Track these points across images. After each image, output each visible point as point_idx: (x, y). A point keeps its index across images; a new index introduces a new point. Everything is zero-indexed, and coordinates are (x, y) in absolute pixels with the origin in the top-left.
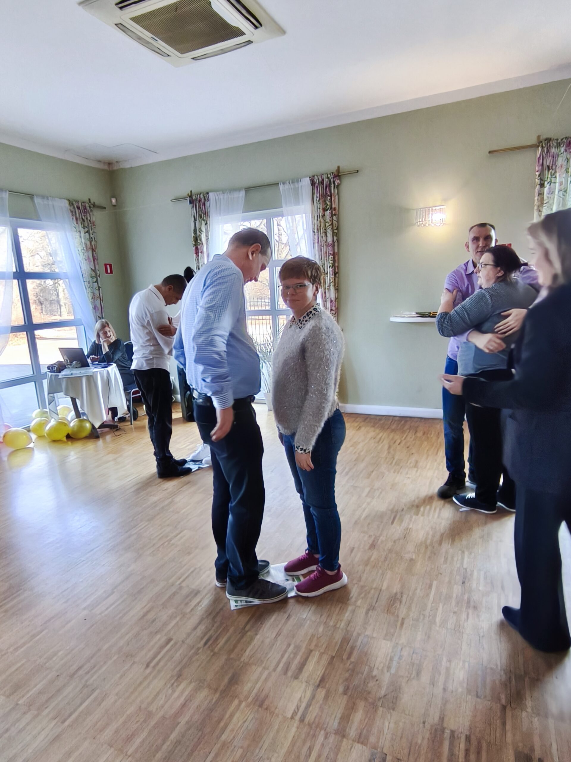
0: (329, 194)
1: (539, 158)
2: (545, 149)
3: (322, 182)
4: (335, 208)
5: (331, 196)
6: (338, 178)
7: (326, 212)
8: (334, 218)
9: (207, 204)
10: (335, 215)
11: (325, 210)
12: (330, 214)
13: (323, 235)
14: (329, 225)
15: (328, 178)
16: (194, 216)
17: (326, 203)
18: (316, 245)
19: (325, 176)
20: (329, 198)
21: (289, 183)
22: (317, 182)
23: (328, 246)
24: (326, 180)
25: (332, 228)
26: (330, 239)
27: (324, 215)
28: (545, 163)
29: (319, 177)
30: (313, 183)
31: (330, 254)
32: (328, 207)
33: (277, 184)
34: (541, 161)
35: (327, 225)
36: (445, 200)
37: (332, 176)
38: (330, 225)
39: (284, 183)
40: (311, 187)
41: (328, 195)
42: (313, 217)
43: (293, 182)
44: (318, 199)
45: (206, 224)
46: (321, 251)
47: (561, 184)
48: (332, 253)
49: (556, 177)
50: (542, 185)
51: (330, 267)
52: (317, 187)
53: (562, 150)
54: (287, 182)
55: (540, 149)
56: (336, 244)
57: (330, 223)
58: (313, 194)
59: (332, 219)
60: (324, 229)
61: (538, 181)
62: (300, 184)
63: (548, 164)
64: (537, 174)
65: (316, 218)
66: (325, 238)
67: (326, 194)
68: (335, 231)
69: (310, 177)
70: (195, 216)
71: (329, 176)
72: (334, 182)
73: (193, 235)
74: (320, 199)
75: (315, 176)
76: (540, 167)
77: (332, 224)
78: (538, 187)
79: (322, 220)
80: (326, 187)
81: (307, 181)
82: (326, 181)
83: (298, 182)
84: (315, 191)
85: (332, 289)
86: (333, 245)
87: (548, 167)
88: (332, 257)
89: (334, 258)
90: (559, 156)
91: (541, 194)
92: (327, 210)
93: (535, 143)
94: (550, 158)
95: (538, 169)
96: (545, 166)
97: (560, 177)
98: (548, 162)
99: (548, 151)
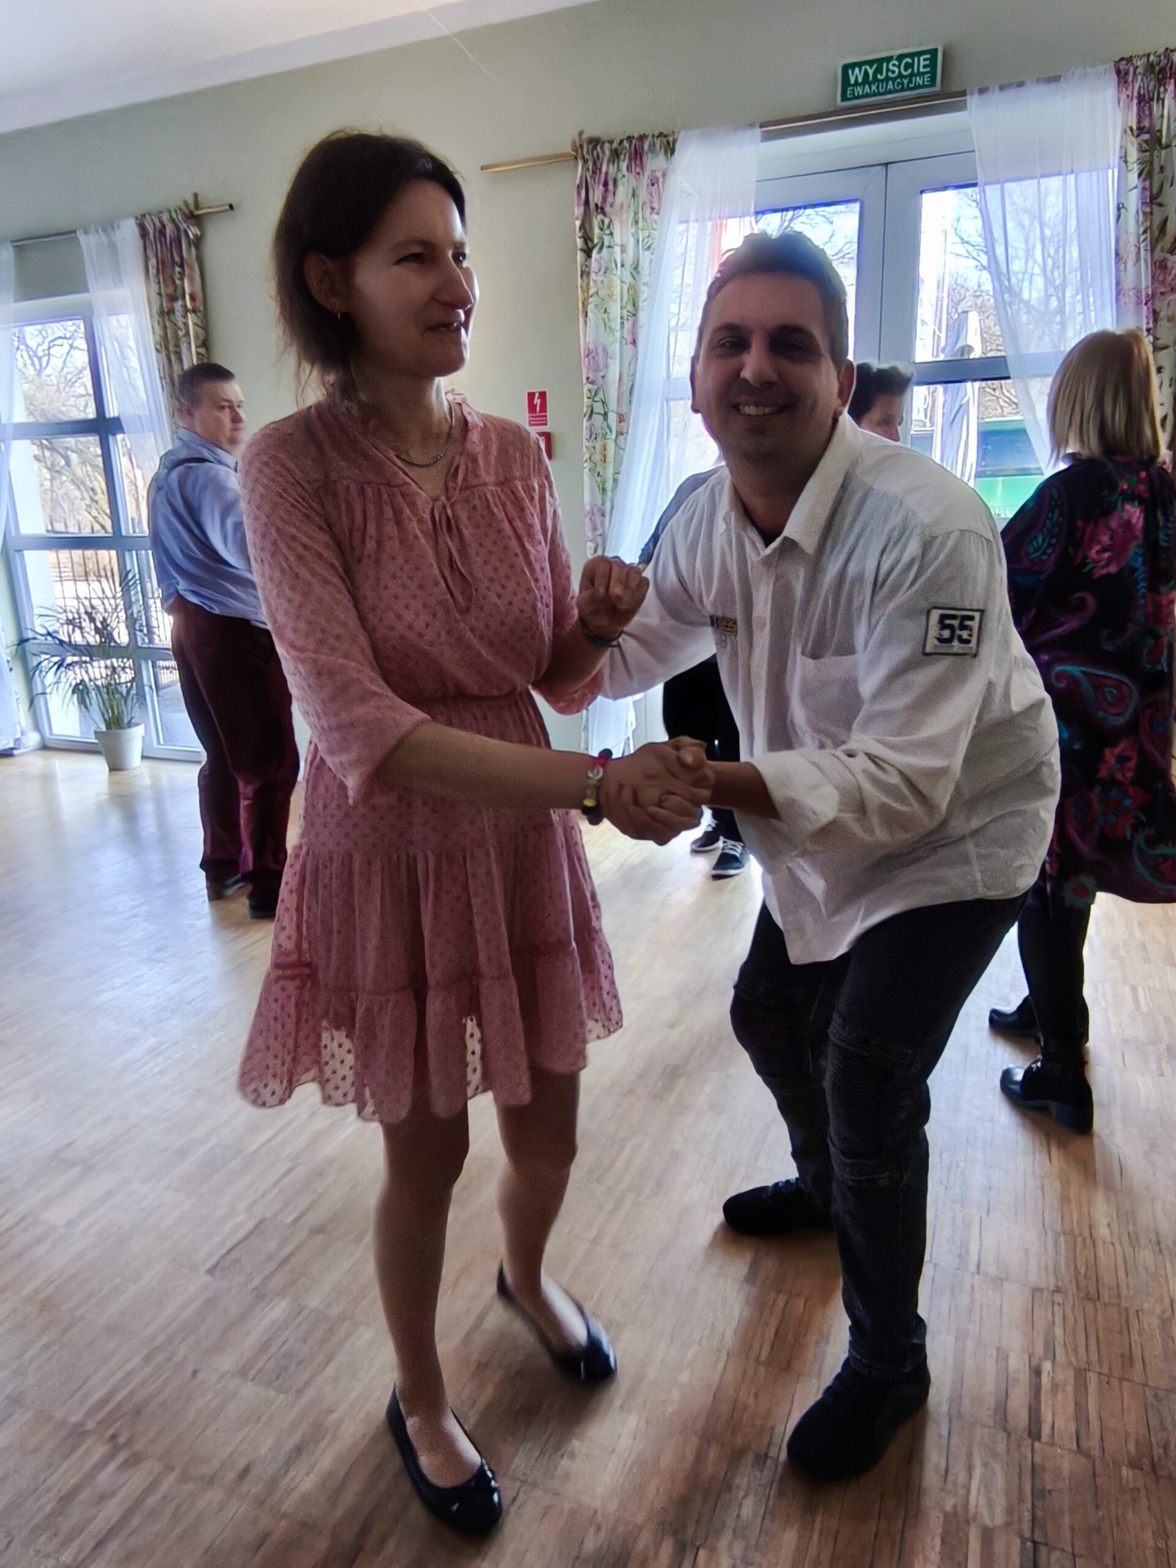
1: (579, 187)
2: (590, 164)
6: (193, 221)
12: (183, 310)
15: (173, 221)
21: (97, 231)
22: (152, 231)
24: (170, 225)
28: (590, 196)
29: (154, 218)
30: (144, 233)
32: (178, 291)
33: (73, 232)
34: (583, 192)
37: (180, 217)
39: (86, 232)
40: (141, 243)
41: (176, 262)
43: (105, 229)
44: (155, 272)
47: (624, 250)
49: (612, 233)
50: (588, 251)
52: (152, 244)
53: (624, 165)
54: (92, 228)
55: (580, 163)
58: (146, 258)
61: (579, 242)
62: (118, 234)
63: (596, 201)
64: (578, 223)
66: (170, 370)
67: (172, 258)
69: (137, 218)
71: (174, 215)
72: (186, 232)
74: (160, 273)
75: (147, 216)
76: (582, 209)
78: (580, 256)
79: (169, 324)
80: (171, 244)
81: (131, 228)
82: (169, 229)
83: (113, 228)
84: (149, 252)
87: (596, 205)
90: (620, 183)
91: (586, 274)
92: (177, 299)
93: (569, 149)
94: (601, 188)
95: (579, 211)
96: (592, 206)
97: (622, 233)
98: (596, 196)
99: (596, 170)
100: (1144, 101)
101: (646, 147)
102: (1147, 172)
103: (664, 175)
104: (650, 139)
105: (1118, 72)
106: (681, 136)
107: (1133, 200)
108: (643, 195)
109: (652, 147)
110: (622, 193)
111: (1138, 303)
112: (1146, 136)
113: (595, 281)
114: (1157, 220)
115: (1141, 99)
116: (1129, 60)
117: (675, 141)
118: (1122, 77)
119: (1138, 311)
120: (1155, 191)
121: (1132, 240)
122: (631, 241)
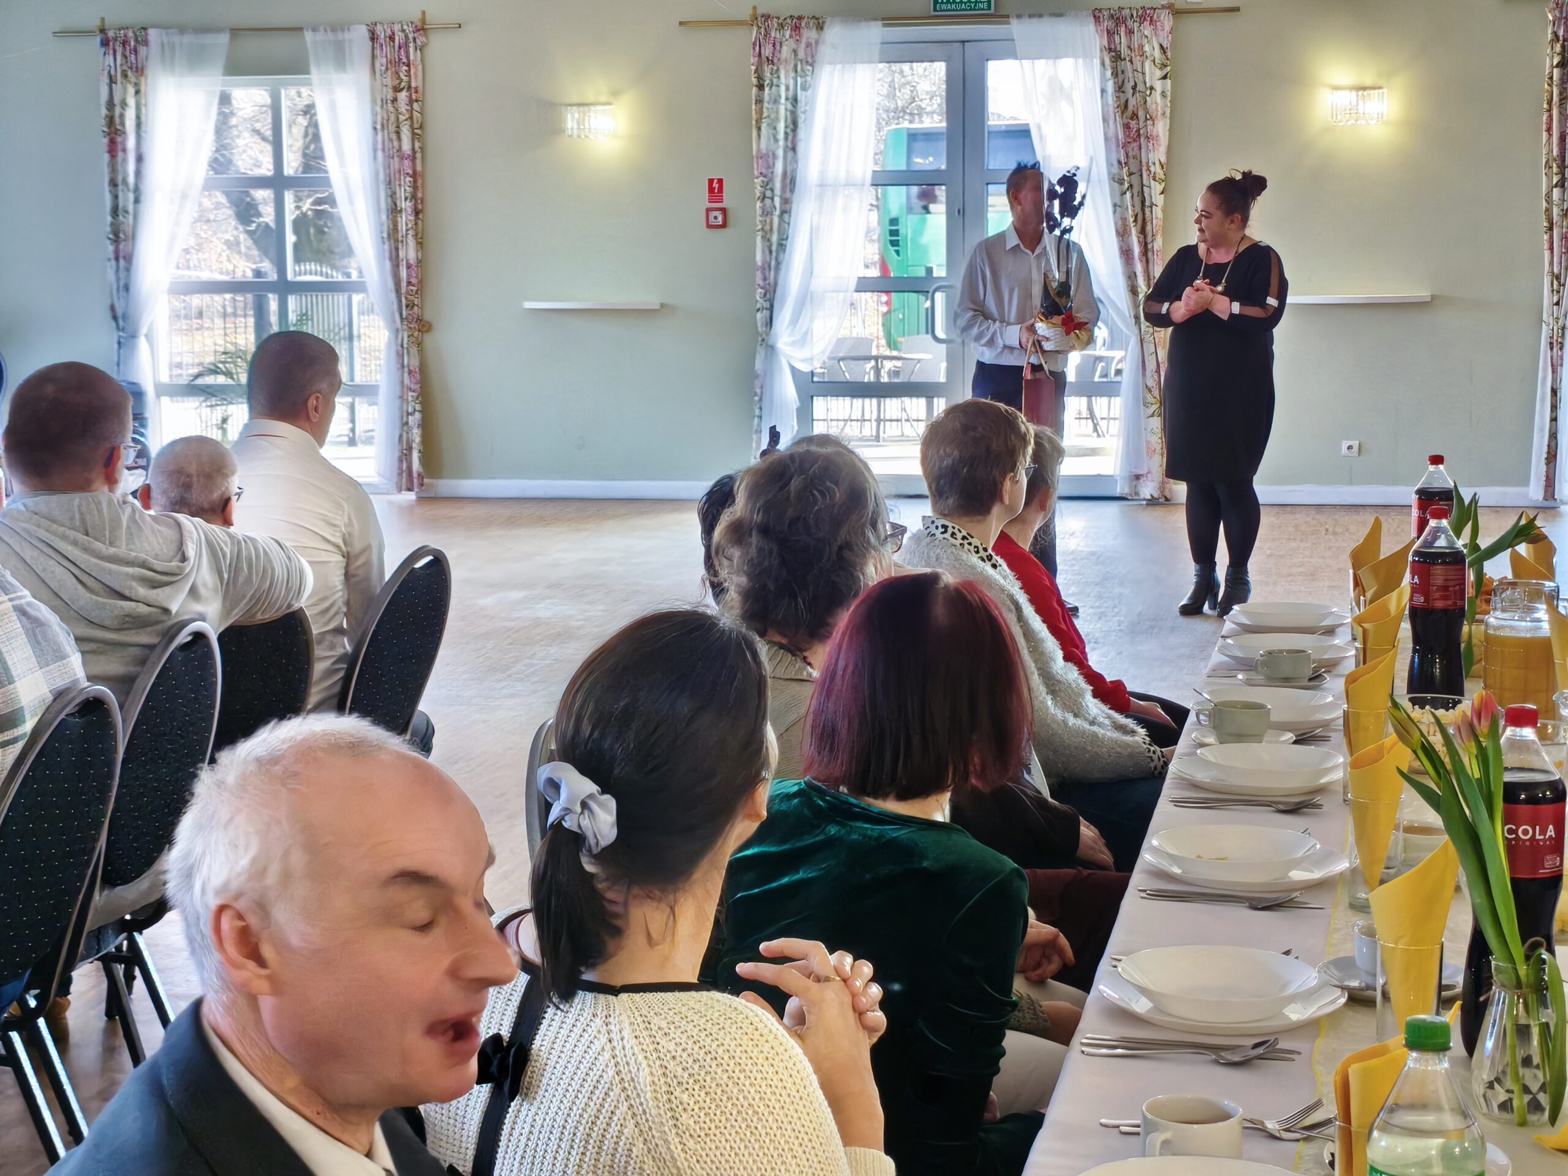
0: (405, 60)
1: (754, 44)
2: (763, 31)
3: (392, 38)
4: (416, 88)
5: (408, 65)
6: (422, 32)
7: (398, 94)
8: (416, 106)
9: (142, 50)
10: (417, 101)
11: (397, 89)
12: (407, 99)
13: (394, 136)
14: (404, 118)
15: (403, 31)
16: (109, 72)
17: (399, 77)
18: (380, 154)
19: (397, 28)
20: (406, 68)
21: (326, 31)
22: (382, 36)
23: (402, 157)
24: (400, 33)
25: (412, 126)
26: (406, 146)
27: (395, 100)
28: (762, 52)
29: (386, 26)
30: (373, 37)
31: (408, 174)
32: (403, 84)
33: (300, 29)
34: (757, 48)
35: (402, 118)
36: (615, 94)
37: (411, 29)
38: (406, 120)
39: (314, 30)
40: (371, 43)
41: (404, 63)
42: (374, 102)
43: (334, 30)
44: (383, 68)
45: (137, 92)
46: (389, 167)
47: (787, 88)
48: (410, 172)
49: (779, 77)
50: (761, 87)
51: (406, 199)
52: (381, 45)
53: (788, 33)
54: (322, 29)
55: (755, 28)
56: (419, 155)
57: (407, 116)
58: (373, 57)
59: (411, 106)
60: (394, 125)
61: (754, 81)
62: (347, 36)
63: (767, 55)
64: (753, 68)
65: (379, 102)
66: (396, 144)
67: (400, 59)
68: (416, 131)
69: (367, 25)
70: (113, 72)
71: (405, 27)
72: (414, 39)
73: (104, 111)
74: (387, 69)
75: (378, 25)
76: (757, 59)
77: (411, 118)
78: (755, 90)
79: (391, 109)
80: (400, 48)
81: (361, 32)
82: (399, 37)
83: (343, 30)
84: (378, 52)
85: (411, 242)
86: (413, 158)
87: (768, 58)
88: (411, 179)
89: (415, 182)
90: (785, 44)
91: (759, 101)
92: (401, 90)
93: (748, 18)
94: (771, 45)
95: (754, 60)
96: (764, 58)
97: (785, 78)
98: (767, 51)
99: (767, 34)
100: (1110, 34)
101: (803, 24)
102: (1115, 74)
103: (817, 42)
104: (806, 19)
105: (1095, 16)
106: (828, 21)
107: (1110, 86)
108: (801, 54)
109: (808, 24)
110: (786, 52)
111: (1118, 145)
112: (1113, 54)
113: (768, 108)
114: (1123, 101)
115: (1108, 32)
116: (1100, 10)
117: (824, 23)
118: (1097, 19)
119: (1118, 152)
120: (1120, 84)
121: (1111, 109)
122: (791, 83)
